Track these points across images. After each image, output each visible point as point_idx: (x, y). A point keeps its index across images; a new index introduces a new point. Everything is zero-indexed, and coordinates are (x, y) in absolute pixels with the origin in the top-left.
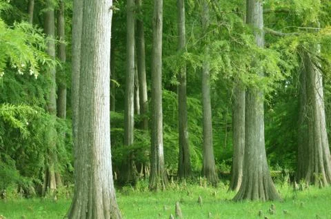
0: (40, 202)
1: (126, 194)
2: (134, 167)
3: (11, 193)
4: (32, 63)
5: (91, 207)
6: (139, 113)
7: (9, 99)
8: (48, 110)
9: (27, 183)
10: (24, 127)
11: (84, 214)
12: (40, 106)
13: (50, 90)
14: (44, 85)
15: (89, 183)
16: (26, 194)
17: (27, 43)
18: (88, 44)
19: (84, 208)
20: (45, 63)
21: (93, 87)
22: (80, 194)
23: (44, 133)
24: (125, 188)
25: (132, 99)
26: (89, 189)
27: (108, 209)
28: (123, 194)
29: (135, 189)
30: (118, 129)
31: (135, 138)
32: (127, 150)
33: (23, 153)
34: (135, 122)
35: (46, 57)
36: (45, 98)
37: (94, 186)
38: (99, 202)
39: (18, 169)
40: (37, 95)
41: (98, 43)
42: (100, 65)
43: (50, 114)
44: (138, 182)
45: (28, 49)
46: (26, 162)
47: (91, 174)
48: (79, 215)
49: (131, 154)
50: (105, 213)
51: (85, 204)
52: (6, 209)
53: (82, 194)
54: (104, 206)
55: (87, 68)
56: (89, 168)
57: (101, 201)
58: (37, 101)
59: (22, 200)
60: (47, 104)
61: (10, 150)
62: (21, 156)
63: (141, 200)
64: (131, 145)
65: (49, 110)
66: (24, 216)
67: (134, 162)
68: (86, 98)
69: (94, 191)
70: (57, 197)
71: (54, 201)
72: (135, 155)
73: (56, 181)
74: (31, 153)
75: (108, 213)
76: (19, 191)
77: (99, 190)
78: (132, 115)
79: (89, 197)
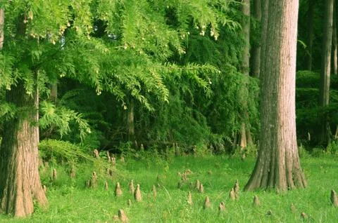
0: (228, 159)
1: (316, 155)
2: (329, 129)
3: (202, 149)
4: (212, 25)
5: (273, 167)
6: (336, 73)
7: (202, 57)
8: (240, 68)
9: (217, 140)
10: (207, 86)
11: (266, 174)
12: (233, 64)
13: (242, 49)
14: (237, 44)
15: (272, 143)
16: (216, 150)
17: (209, 5)
18: (276, 4)
19: (266, 168)
20: (226, 24)
21: (279, 48)
22: (263, 153)
23: (236, 91)
24: (315, 150)
25: (329, 58)
26: (272, 149)
27: (290, 169)
28: (313, 156)
29: (326, 151)
30: (313, 89)
31: (331, 99)
32: (322, 111)
33: (215, 110)
34: (331, 82)
35: (227, 18)
36: (238, 57)
37: (277, 146)
38: (282, 162)
39: (209, 125)
40: (230, 54)
41: (285, 3)
42: (287, 25)
43: (242, 73)
44: (330, 145)
45: (209, 11)
46: (218, 120)
47: (274, 134)
48: (261, 174)
49: (325, 115)
50: (287, 173)
51: (268, 163)
52: (194, 164)
53: (265, 154)
54: (286, 167)
55: (274, 28)
56: (272, 129)
57: (284, 162)
58: (230, 60)
59: (212, 156)
60: (240, 62)
61: (202, 106)
62: (212, 113)
63: (330, 162)
64: (326, 106)
65: (242, 68)
66: (210, 172)
67: (328, 124)
68: (272, 59)
69: (277, 152)
70: (246, 155)
71: (242, 159)
72: (330, 116)
73: (247, 139)
74: (223, 110)
75: (291, 175)
76: (209, 147)
77: (282, 150)
78: (329, 75)
79: (271, 157)
